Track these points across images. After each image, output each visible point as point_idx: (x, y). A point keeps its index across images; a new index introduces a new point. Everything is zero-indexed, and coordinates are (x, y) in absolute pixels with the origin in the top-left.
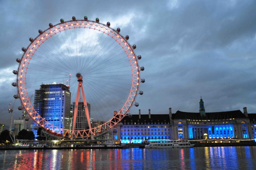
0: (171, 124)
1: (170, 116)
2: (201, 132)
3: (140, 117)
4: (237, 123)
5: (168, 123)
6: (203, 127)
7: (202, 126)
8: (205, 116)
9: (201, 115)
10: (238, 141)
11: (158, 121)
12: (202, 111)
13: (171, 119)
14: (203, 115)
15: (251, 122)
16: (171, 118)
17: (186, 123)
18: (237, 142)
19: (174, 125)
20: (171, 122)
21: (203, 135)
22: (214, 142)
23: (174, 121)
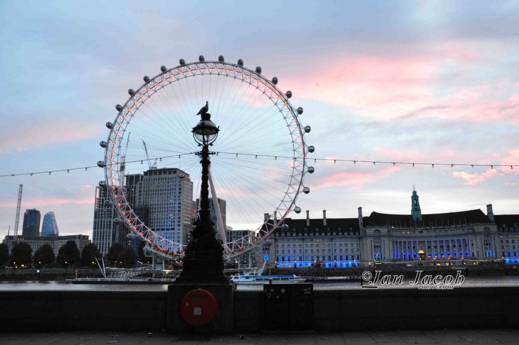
0: (361, 234)
1: (361, 222)
2: (414, 247)
3: (308, 224)
4: (475, 232)
5: (357, 233)
6: (418, 240)
7: (416, 237)
8: (421, 219)
9: (414, 219)
10: (476, 262)
11: (340, 229)
12: (415, 212)
13: (361, 227)
14: (417, 219)
15: (498, 229)
16: (361, 224)
17: (387, 233)
18: (474, 264)
19: (366, 237)
20: (361, 232)
21: (416, 252)
22: (435, 265)
23: (366, 229)
